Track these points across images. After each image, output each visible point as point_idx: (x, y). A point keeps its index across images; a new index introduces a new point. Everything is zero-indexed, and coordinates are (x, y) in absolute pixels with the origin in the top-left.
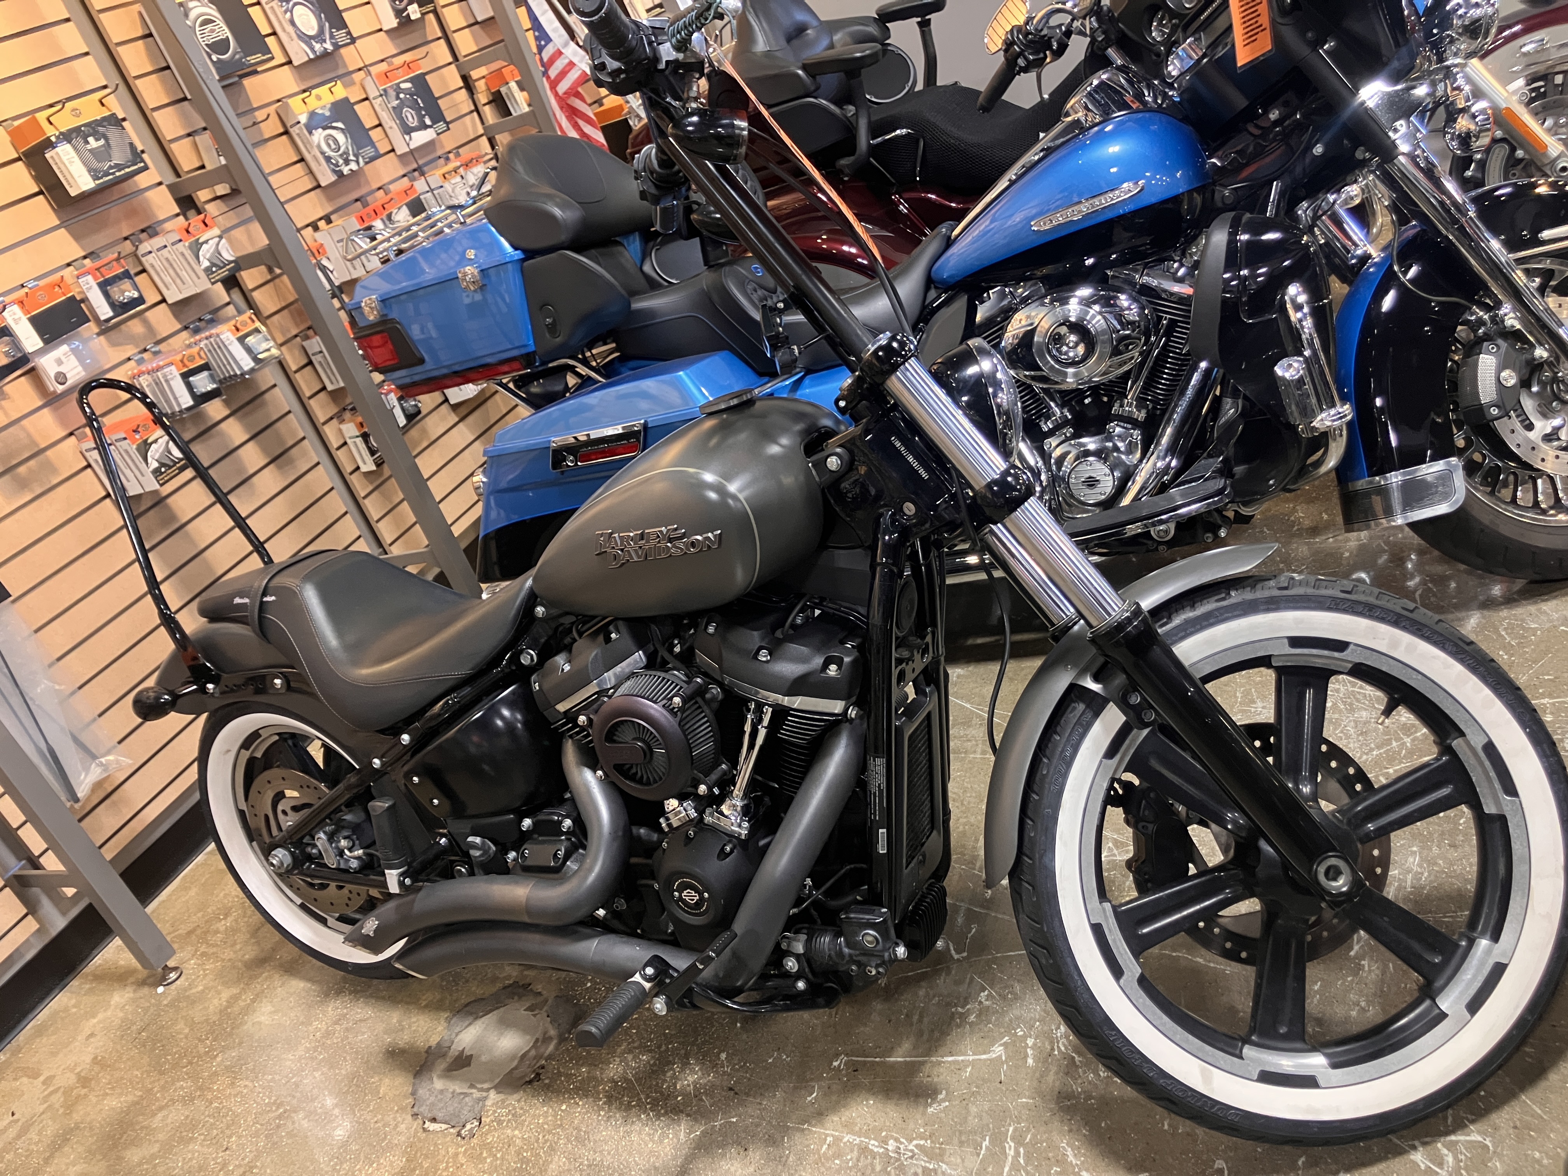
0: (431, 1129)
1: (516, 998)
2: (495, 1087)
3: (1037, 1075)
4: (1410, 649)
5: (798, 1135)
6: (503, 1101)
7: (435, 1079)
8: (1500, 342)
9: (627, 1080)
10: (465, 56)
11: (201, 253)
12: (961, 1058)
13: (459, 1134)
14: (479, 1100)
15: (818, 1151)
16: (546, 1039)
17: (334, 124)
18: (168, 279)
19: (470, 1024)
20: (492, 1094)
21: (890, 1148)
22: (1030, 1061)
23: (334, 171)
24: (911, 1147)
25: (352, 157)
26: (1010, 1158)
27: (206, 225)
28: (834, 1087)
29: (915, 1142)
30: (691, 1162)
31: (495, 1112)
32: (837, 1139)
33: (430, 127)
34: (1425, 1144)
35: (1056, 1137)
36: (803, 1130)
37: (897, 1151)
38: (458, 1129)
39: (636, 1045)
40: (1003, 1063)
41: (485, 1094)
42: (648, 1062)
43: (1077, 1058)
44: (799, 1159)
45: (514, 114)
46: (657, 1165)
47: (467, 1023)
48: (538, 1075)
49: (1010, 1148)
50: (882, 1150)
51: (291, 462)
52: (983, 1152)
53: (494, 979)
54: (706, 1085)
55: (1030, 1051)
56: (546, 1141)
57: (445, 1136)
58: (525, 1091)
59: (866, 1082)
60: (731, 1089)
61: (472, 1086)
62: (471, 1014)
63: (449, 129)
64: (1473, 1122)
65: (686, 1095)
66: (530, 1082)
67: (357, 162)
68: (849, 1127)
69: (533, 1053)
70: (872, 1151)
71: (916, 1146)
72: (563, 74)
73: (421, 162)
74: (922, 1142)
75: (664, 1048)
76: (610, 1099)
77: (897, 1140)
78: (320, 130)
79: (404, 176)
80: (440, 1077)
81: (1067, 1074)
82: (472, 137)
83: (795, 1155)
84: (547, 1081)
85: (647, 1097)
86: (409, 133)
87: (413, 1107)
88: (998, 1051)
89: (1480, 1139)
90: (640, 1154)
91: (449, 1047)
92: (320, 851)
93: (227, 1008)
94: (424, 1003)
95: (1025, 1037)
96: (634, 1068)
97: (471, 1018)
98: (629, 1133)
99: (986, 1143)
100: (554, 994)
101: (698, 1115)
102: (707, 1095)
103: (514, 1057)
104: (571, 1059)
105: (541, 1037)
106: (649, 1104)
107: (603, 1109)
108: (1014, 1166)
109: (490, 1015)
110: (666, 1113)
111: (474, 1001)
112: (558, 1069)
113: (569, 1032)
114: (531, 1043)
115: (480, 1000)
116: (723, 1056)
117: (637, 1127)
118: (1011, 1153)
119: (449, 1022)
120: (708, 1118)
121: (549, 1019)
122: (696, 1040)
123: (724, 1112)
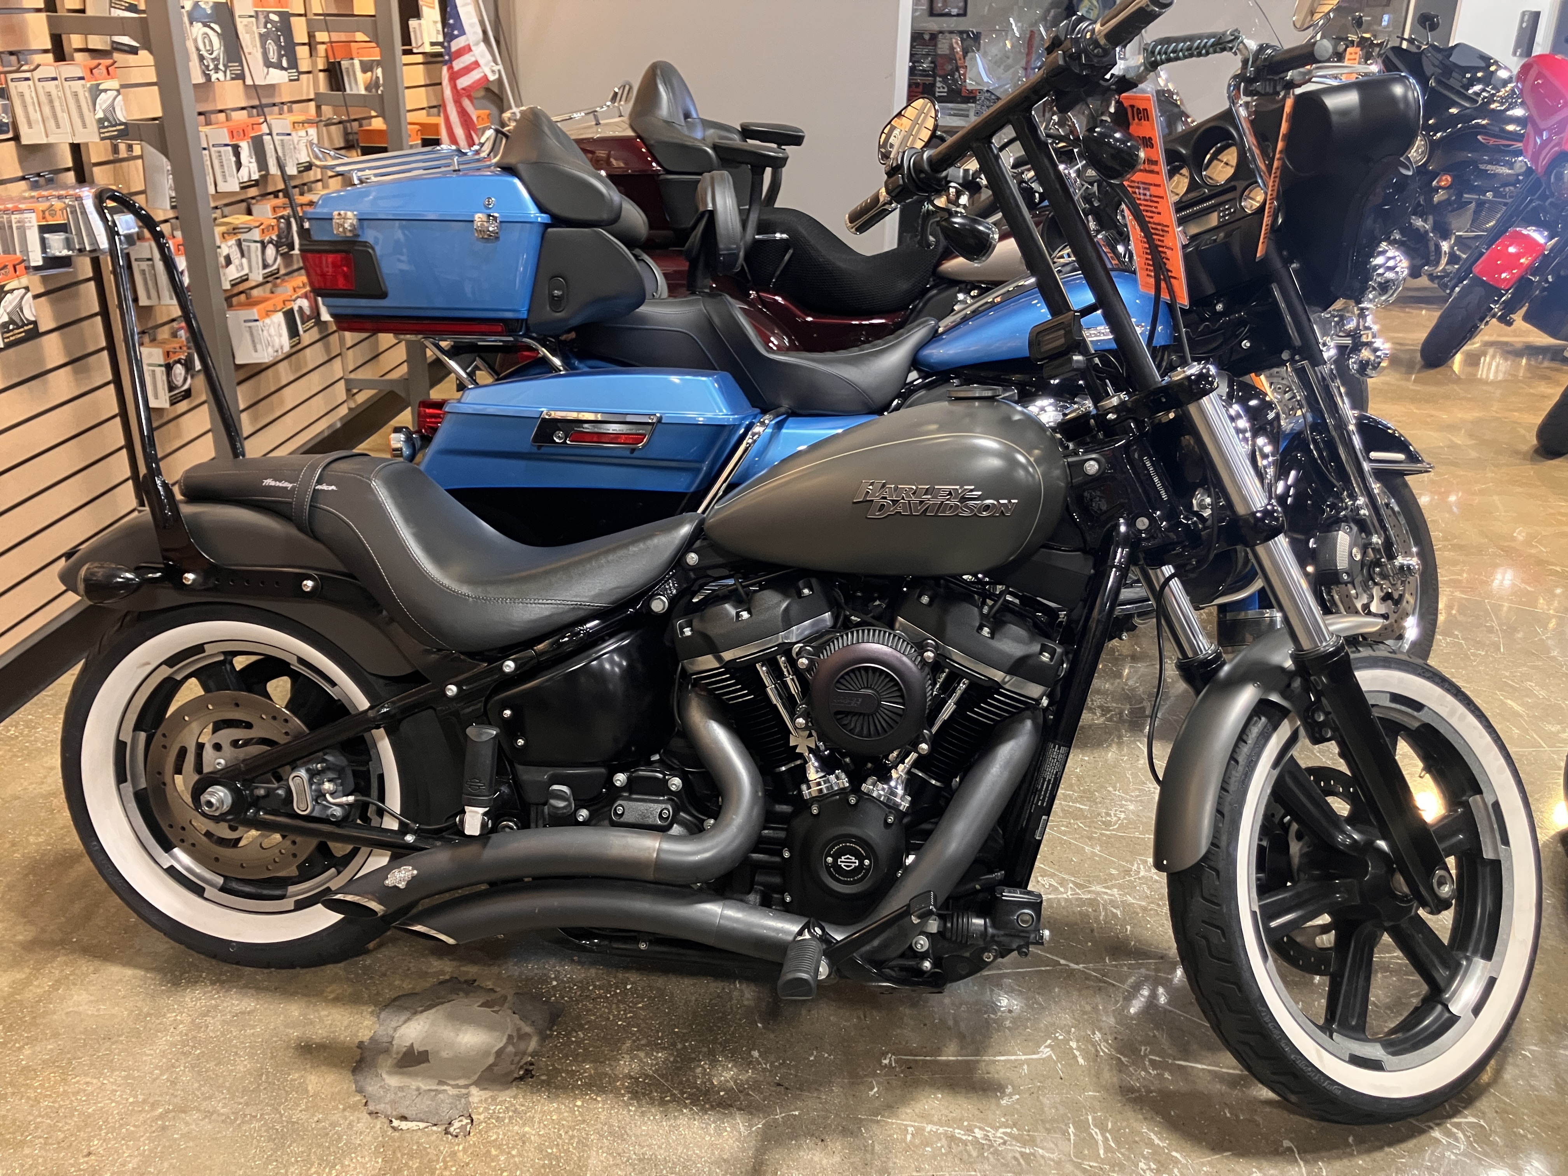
0: (405, 1128)
1: (461, 994)
2: (476, 1083)
3: (1093, 1072)
4: (1462, 718)
5: (875, 1127)
6: (494, 1099)
7: (384, 1076)
8: (1352, 525)
9: (647, 1076)
10: (316, 15)
11: (98, 101)
12: (1013, 1058)
13: (447, 1132)
14: (459, 1097)
15: (904, 1140)
16: (523, 1037)
17: (212, 25)
18: (35, 116)
19: (409, 1019)
20: (474, 1090)
21: (979, 1136)
22: (1081, 1061)
23: (204, 72)
24: (998, 1135)
25: (221, 67)
26: (1100, 1142)
27: (108, 73)
28: (894, 1083)
29: (1001, 1130)
30: (764, 1154)
31: (487, 1109)
32: (919, 1131)
33: (286, 69)
34: (1438, 1125)
35: (1135, 1125)
36: (878, 1122)
37: (986, 1137)
38: (444, 1127)
39: (643, 1042)
40: (1055, 1063)
41: (464, 1091)
42: (667, 1059)
43: (1123, 1059)
44: (886, 1148)
45: (348, 91)
46: (725, 1157)
47: (403, 1018)
48: (528, 1072)
49: (1095, 1131)
50: (970, 1138)
51: (87, 370)
52: (1072, 1137)
53: (423, 975)
54: (747, 1080)
55: (1077, 1053)
56: (572, 1137)
57: (428, 1135)
58: (518, 1087)
59: (926, 1077)
60: (779, 1085)
61: (441, 1083)
62: (406, 1009)
63: (298, 80)
64: (1465, 1108)
65: (729, 1091)
66: (521, 1078)
67: (225, 72)
68: (925, 1117)
69: (510, 1049)
70: (960, 1139)
71: (1004, 1134)
72: (467, 70)
73: (264, 101)
74: (1009, 1130)
75: (679, 1046)
76: (635, 1095)
77: (981, 1129)
78: (200, 25)
79: (243, 109)
80: (390, 1073)
81: (1120, 1071)
82: (304, 98)
83: (880, 1144)
84: (543, 1078)
85: (682, 1093)
86: (268, 67)
87: (366, 1104)
88: (1045, 1052)
89: (1475, 1120)
90: (700, 1148)
91: (391, 1043)
92: (289, 792)
93: (12, 994)
94: (331, 996)
95: (1067, 1041)
96: (652, 1065)
97: (407, 1014)
98: (675, 1128)
99: (1071, 1130)
100: (512, 992)
101: (750, 1109)
102: (753, 1090)
103: (486, 1054)
104: (566, 1057)
105: (515, 1034)
106: (687, 1099)
107: (631, 1104)
108: (1108, 1149)
109: (434, 1010)
110: (712, 1108)
111: (404, 996)
112: (553, 1065)
113: (551, 1030)
114: (505, 1040)
115: (412, 995)
116: (756, 1054)
117: (683, 1121)
118: (1099, 1138)
119: (378, 1017)
120: (765, 1112)
121: (516, 1016)
122: (716, 1039)
123: (781, 1107)
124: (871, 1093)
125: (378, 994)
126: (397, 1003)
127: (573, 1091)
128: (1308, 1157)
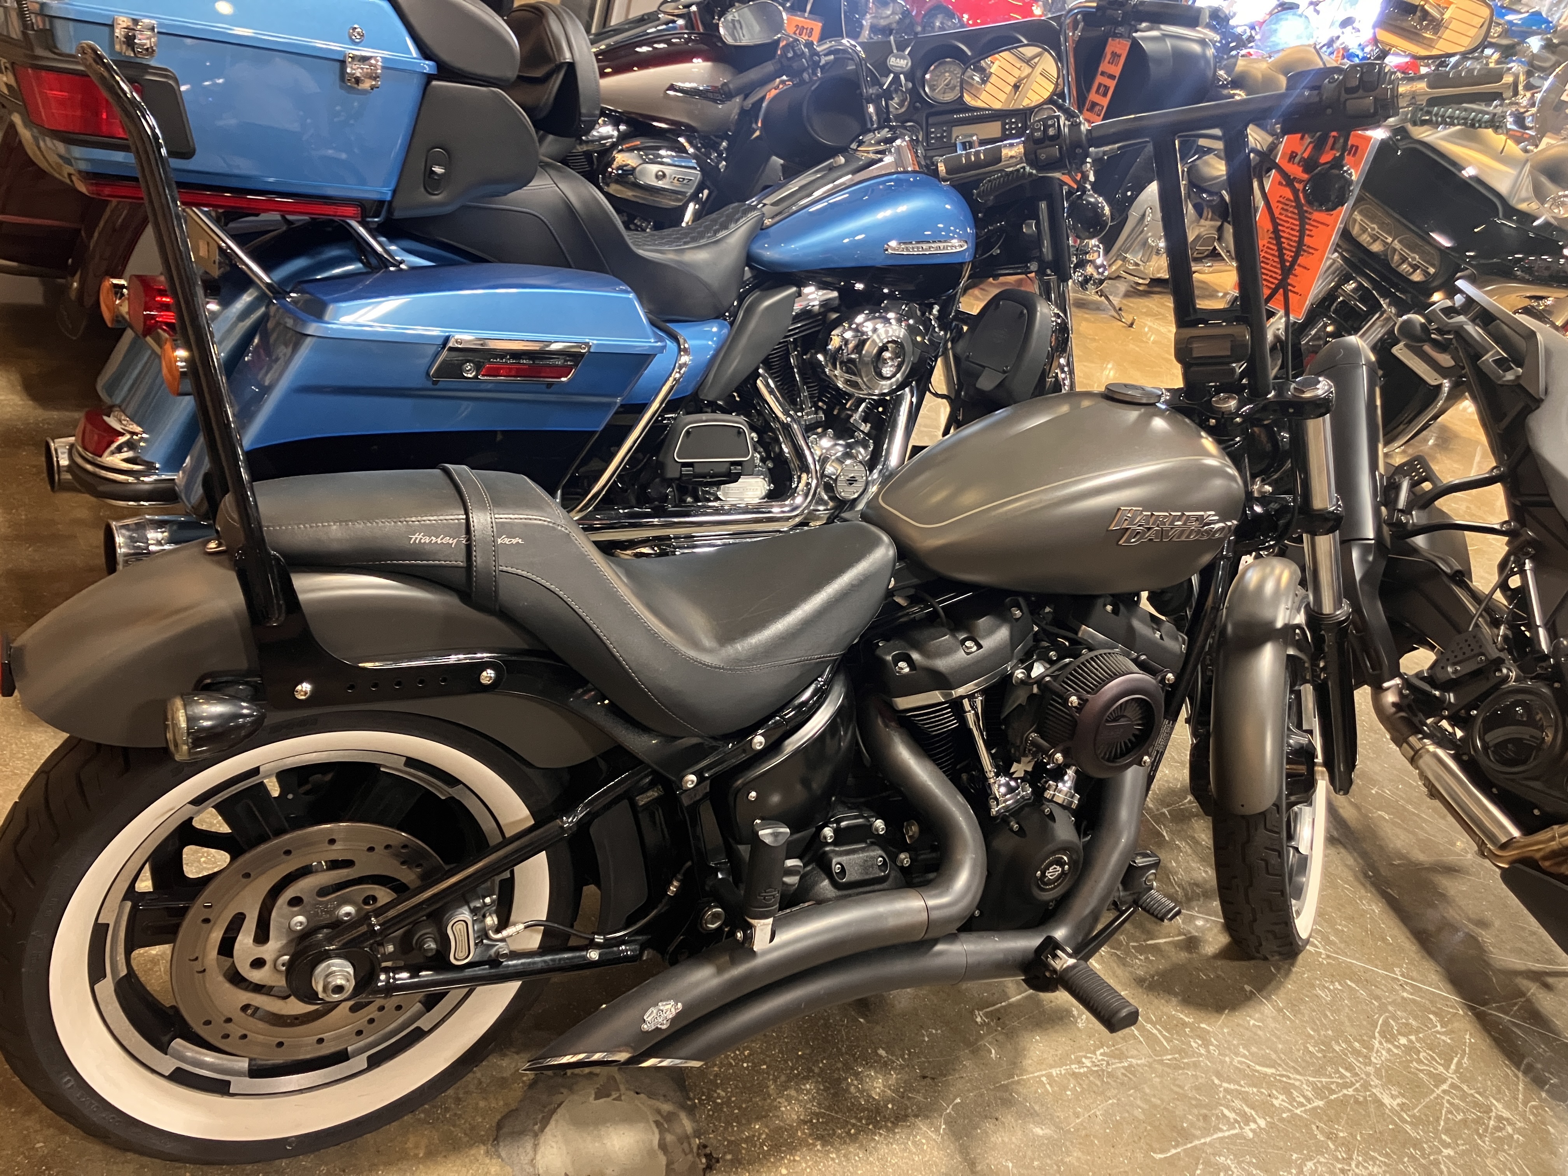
1: (565, 1091)
5: (1019, 1087)
9: (817, 1115)
15: (1047, 1092)
16: (670, 1118)
19: (536, 1147)
21: (1089, 1065)
24: (1100, 1058)
26: (1159, 1035)
28: (1000, 1038)
29: (1098, 1053)
30: (968, 1153)
32: (1050, 1078)
35: (1165, 1010)
36: (1018, 1082)
37: (1095, 1064)
39: (783, 1079)
42: (817, 1089)
43: (1117, 952)
44: (1042, 1105)
47: (528, 1146)
48: (709, 1156)
49: (1149, 1027)
50: (1086, 1069)
52: (1141, 1039)
54: (897, 1083)
59: (1016, 1024)
62: (521, 1133)
65: (893, 1101)
66: (709, 1168)
68: (1044, 1063)
69: (669, 1138)
70: (1081, 1073)
71: (1101, 1054)
74: (1100, 1051)
75: (816, 1070)
76: (826, 1138)
77: (1086, 1057)
83: (1035, 1103)
84: (729, 1157)
85: (860, 1120)
92: (446, 942)
96: (811, 1101)
97: (529, 1139)
98: (883, 1159)
99: (1136, 1032)
101: (925, 1112)
102: (910, 1091)
103: (651, 1153)
104: (729, 1124)
105: (659, 1118)
106: (868, 1124)
107: (829, 1152)
108: (1169, 1041)
109: (553, 1122)
110: (895, 1124)
111: (504, 1118)
112: (725, 1139)
113: (689, 1099)
114: (656, 1131)
115: (510, 1115)
116: (882, 1052)
117: (884, 1150)
118: (1155, 1031)
119: (499, 1156)
120: (935, 1110)
121: (642, 1095)
122: (839, 1050)
123: (942, 1099)
124: (993, 1056)
125: (473, 1128)
126: (505, 1130)
127: (768, 1160)
128: (1265, 994)
